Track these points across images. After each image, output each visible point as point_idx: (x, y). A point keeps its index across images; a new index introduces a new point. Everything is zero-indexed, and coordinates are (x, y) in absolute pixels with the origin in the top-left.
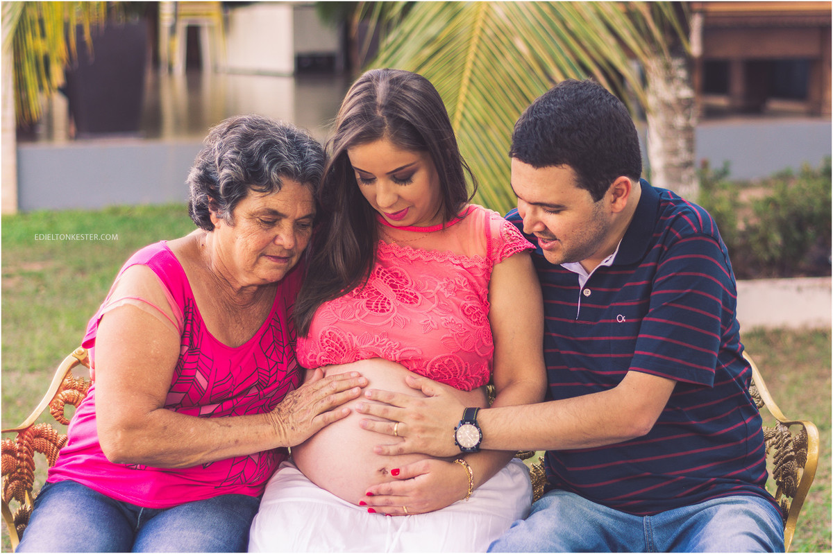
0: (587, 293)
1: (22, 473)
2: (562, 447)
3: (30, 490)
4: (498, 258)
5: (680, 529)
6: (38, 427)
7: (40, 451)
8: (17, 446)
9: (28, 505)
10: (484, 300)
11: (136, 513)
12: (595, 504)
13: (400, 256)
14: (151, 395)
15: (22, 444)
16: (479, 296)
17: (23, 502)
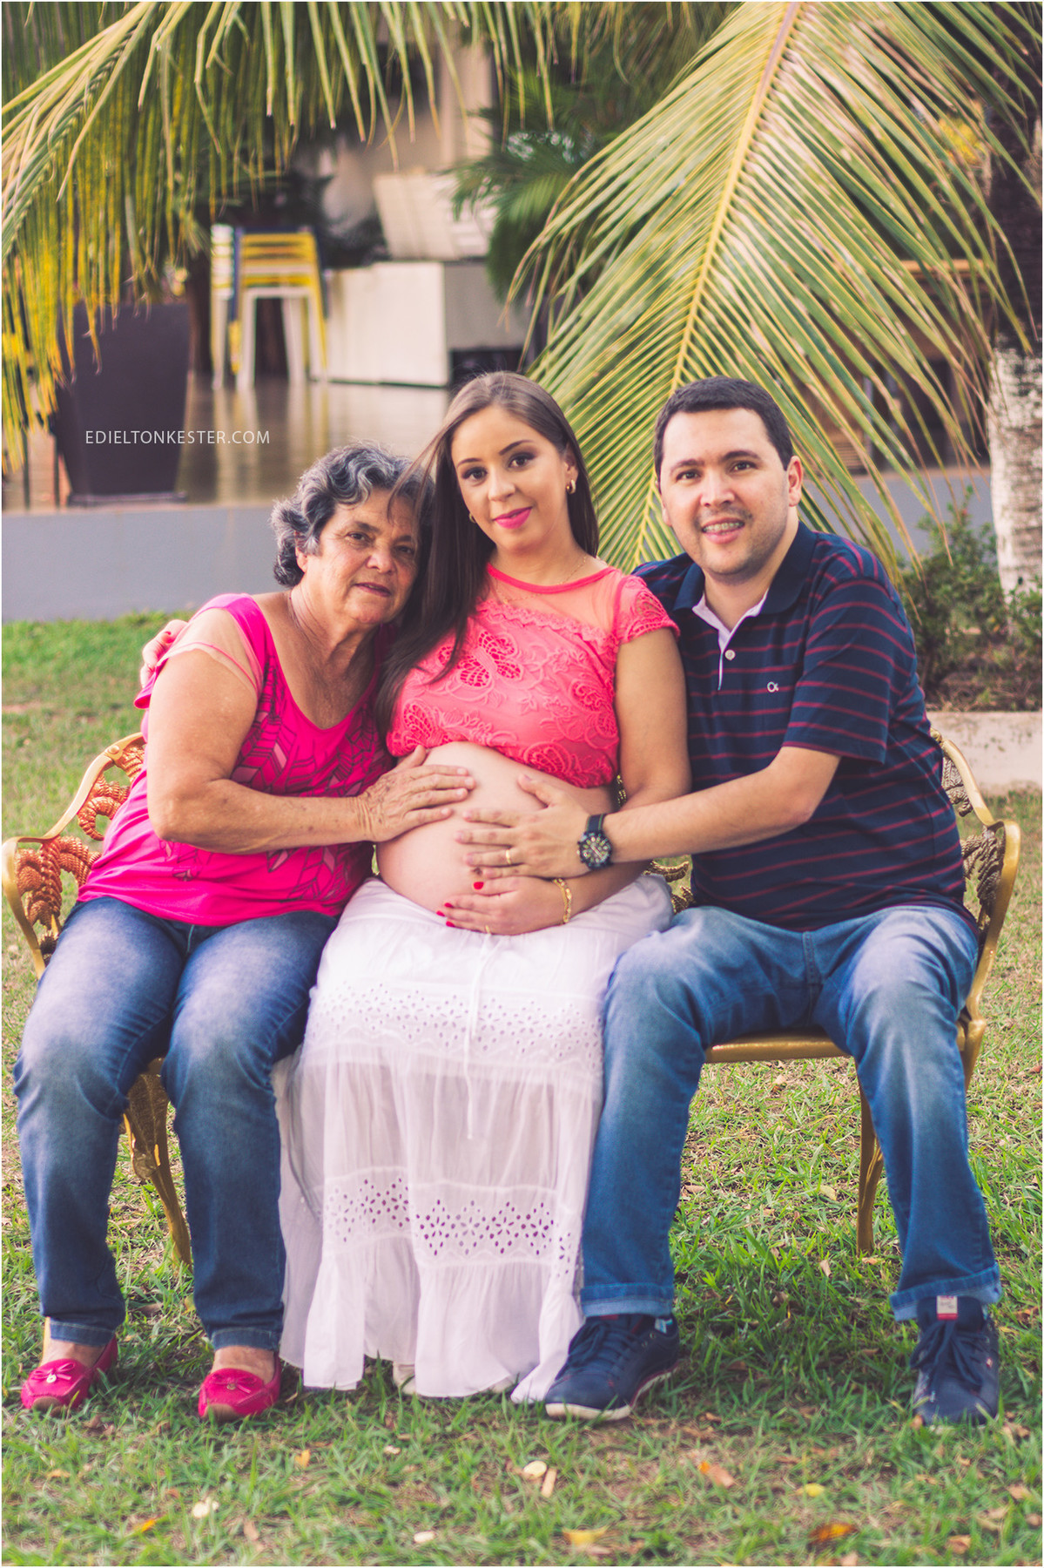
0: (731, 655)
1: (46, 892)
2: (704, 850)
3: (57, 914)
4: (626, 636)
5: (845, 944)
6: (65, 840)
7: (68, 870)
8: (41, 859)
9: (55, 933)
10: (610, 687)
11: (184, 933)
12: (742, 918)
13: (510, 618)
14: (215, 762)
15: (46, 858)
16: (599, 675)
17: (49, 928)
